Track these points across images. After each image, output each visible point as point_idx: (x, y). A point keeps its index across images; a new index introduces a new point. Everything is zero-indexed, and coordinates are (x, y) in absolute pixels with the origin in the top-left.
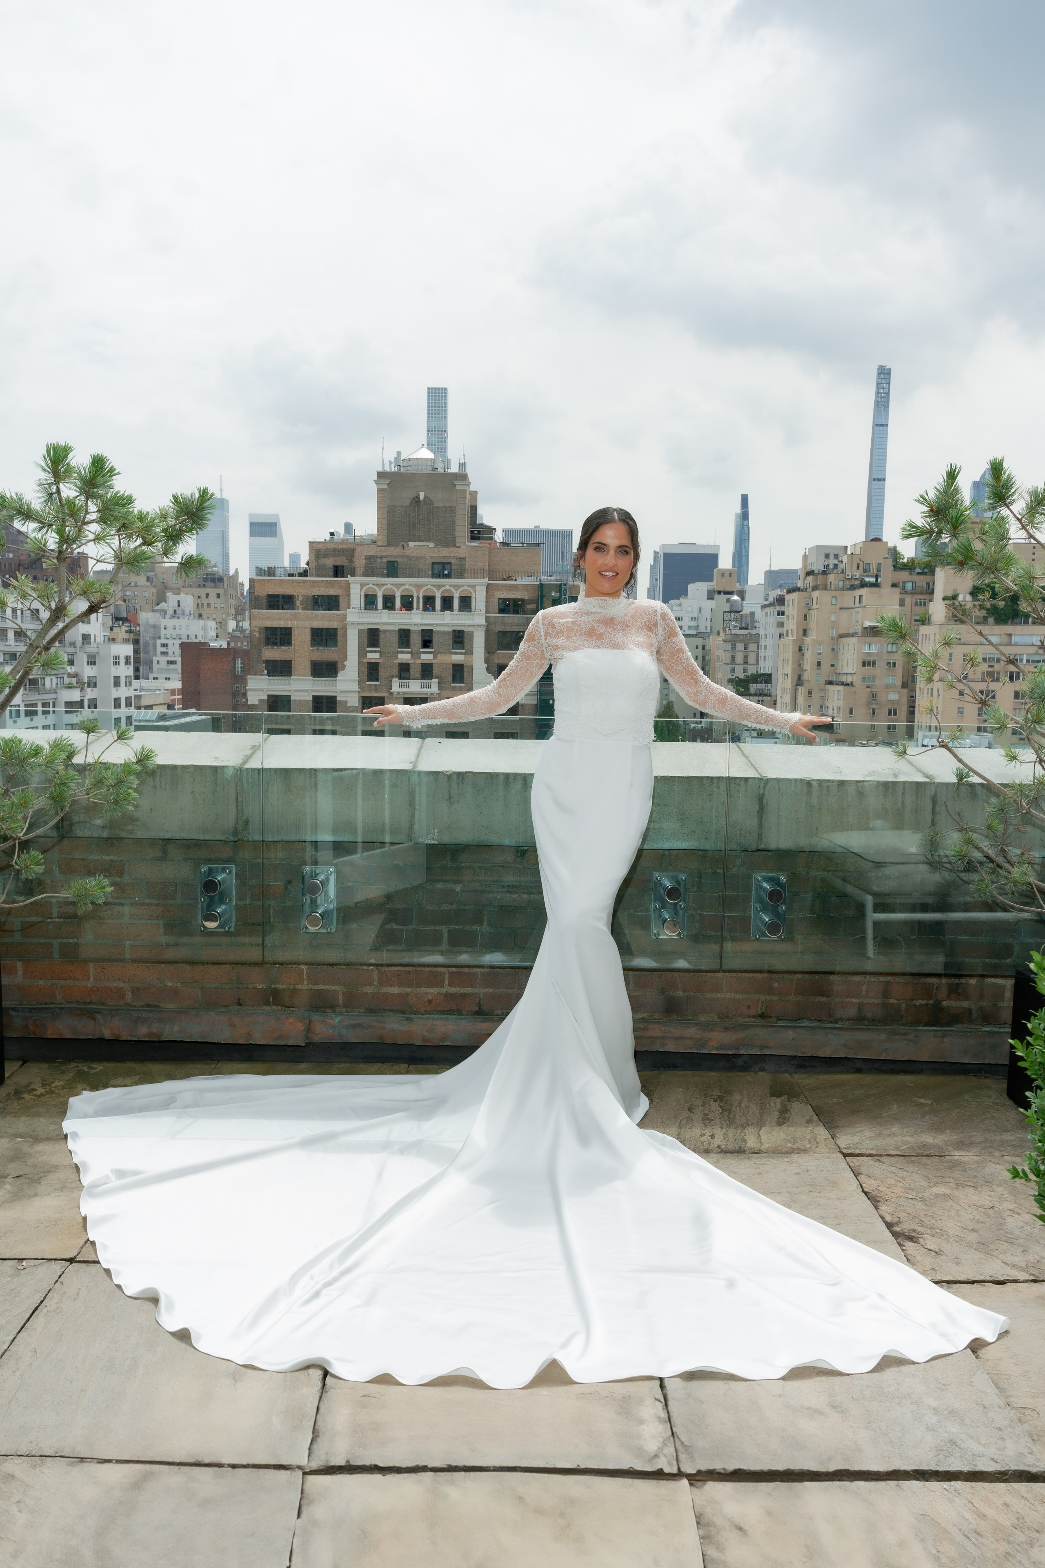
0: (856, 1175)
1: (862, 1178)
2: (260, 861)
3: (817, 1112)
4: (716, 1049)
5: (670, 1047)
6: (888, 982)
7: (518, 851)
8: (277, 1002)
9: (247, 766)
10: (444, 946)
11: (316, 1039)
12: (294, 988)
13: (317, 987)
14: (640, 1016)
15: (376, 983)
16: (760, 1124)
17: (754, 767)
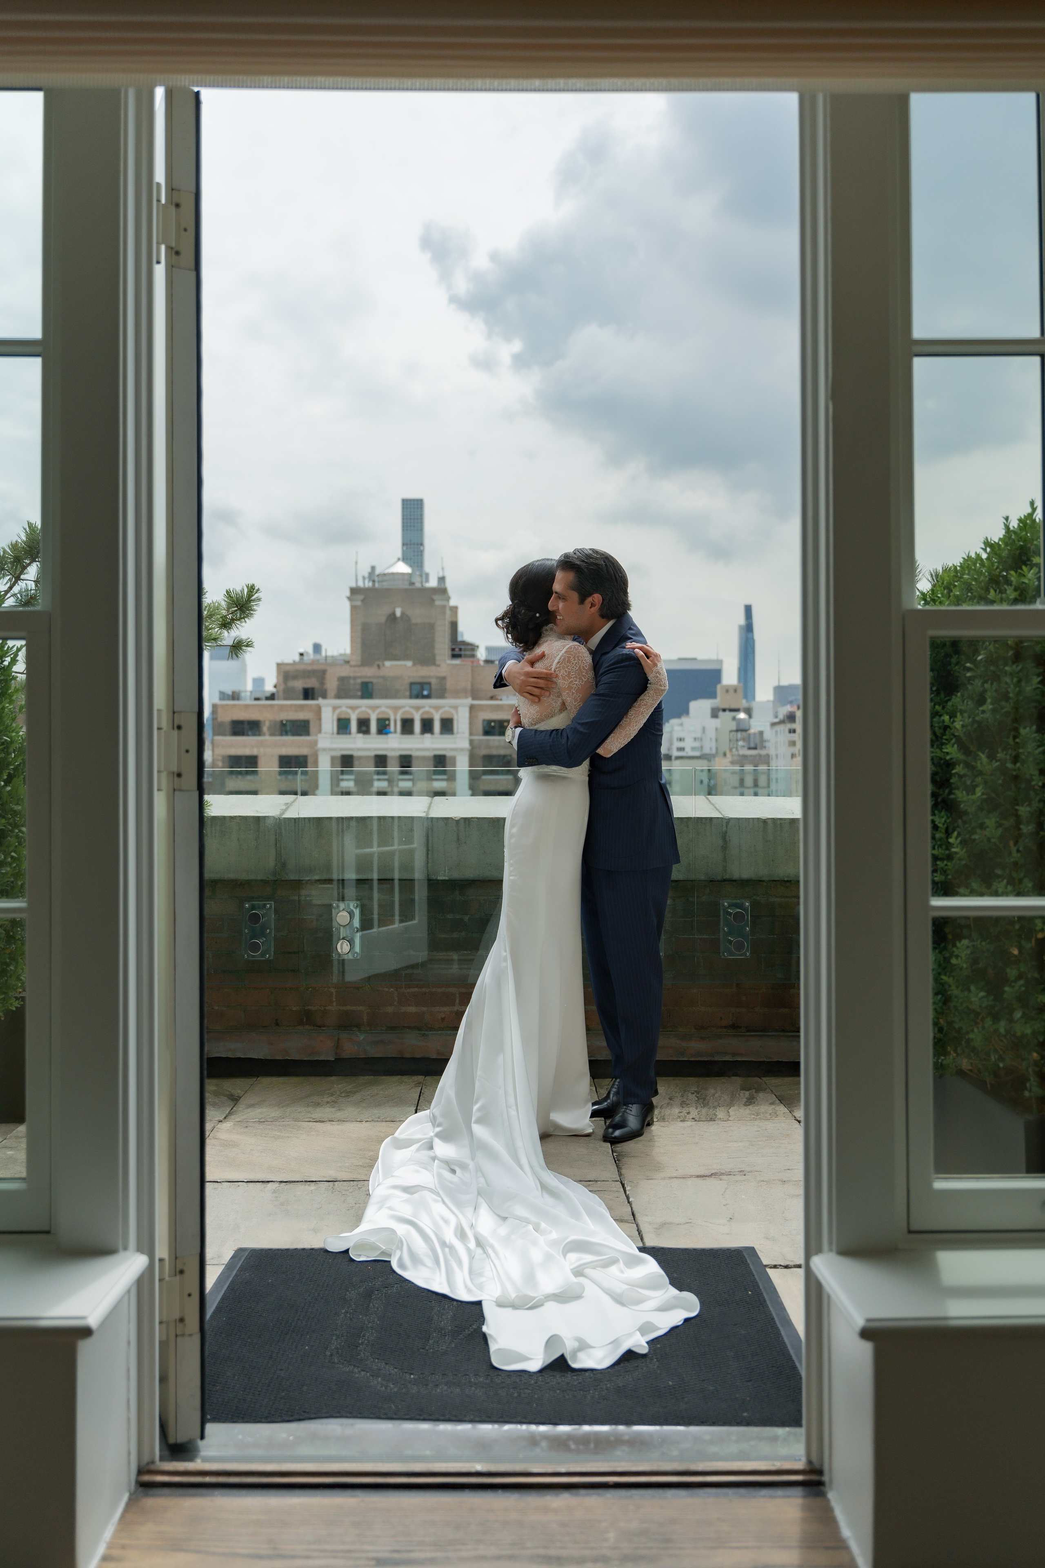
2: (296, 898)
4: (694, 1056)
8: (309, 1022)
9: (285, 816)
11: (345, 1055)
12: (325, 1009)
13: (344, 1008)
15: (395, 1003)
16: (730, 1105)
17: (719, 811)
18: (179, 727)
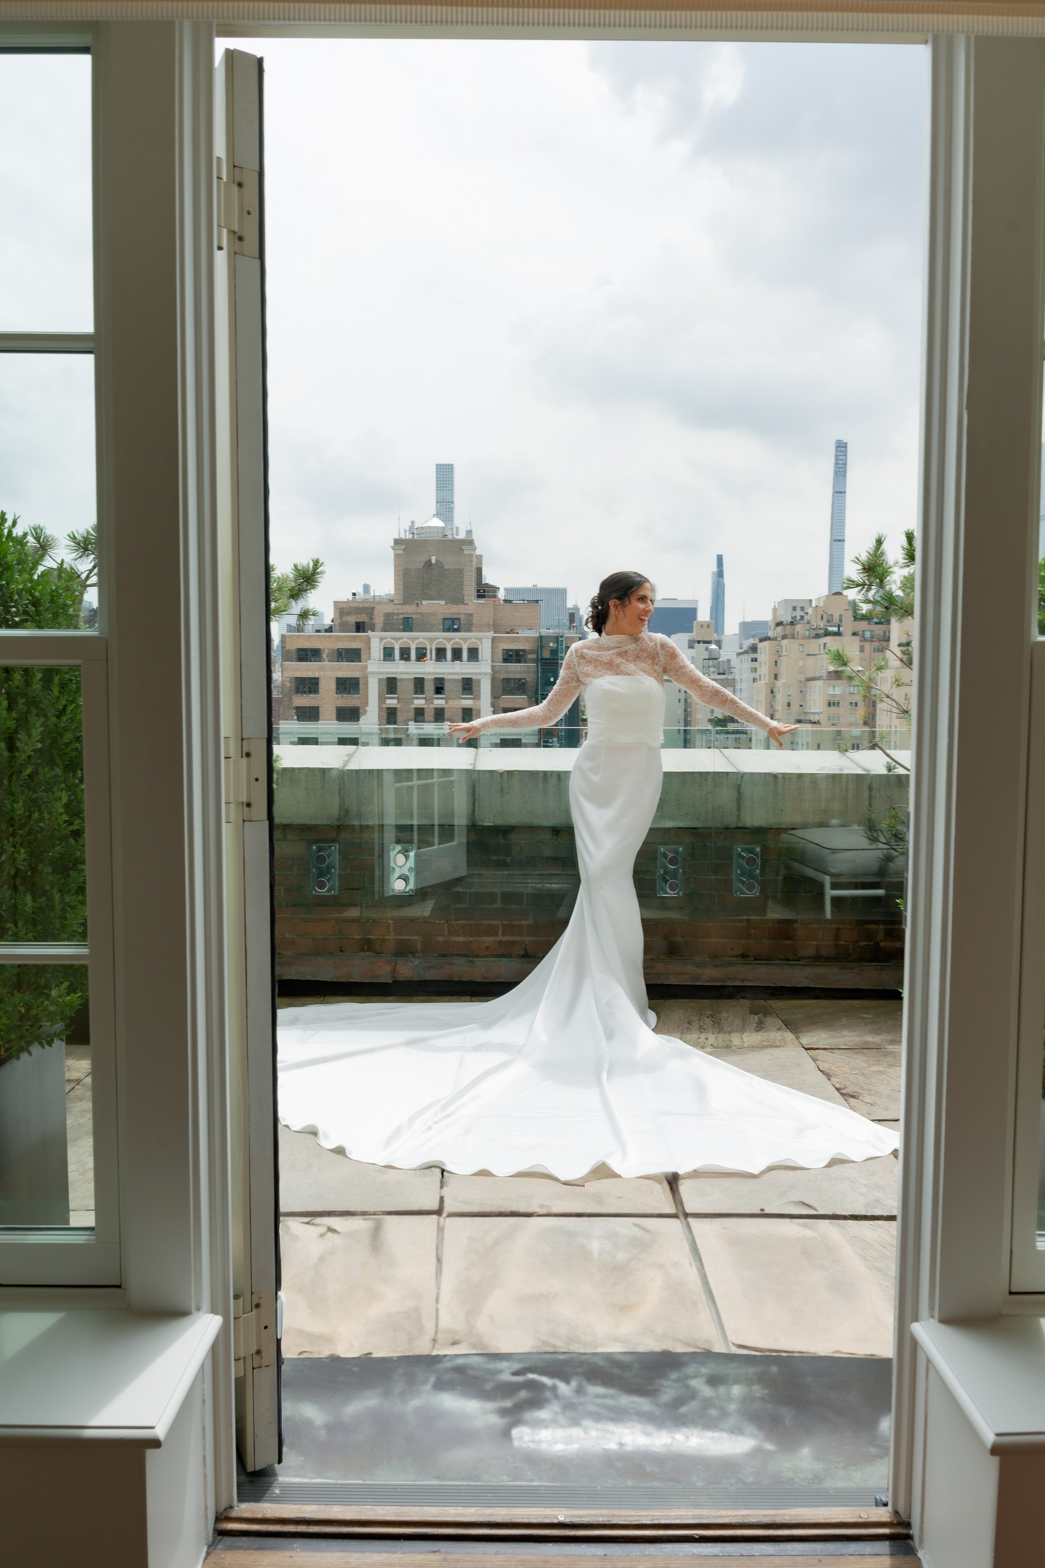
0: (815, 1060)
1: (819, 1063)
2: (358, 840)
3: (786, 1023)
4: (708, 981)
5: (673, 981)
6: (838, 929)
7: (554, 831)
8: (370, 949)
9: (347, 768)
10: (498, 905)
11: (400, 978)
12: (384, 939)
13: (401, 937)
14: (649, 957)
15: (446, 934)
16: (742, 1030)
17: (733, 765)
18: (248, 755)
